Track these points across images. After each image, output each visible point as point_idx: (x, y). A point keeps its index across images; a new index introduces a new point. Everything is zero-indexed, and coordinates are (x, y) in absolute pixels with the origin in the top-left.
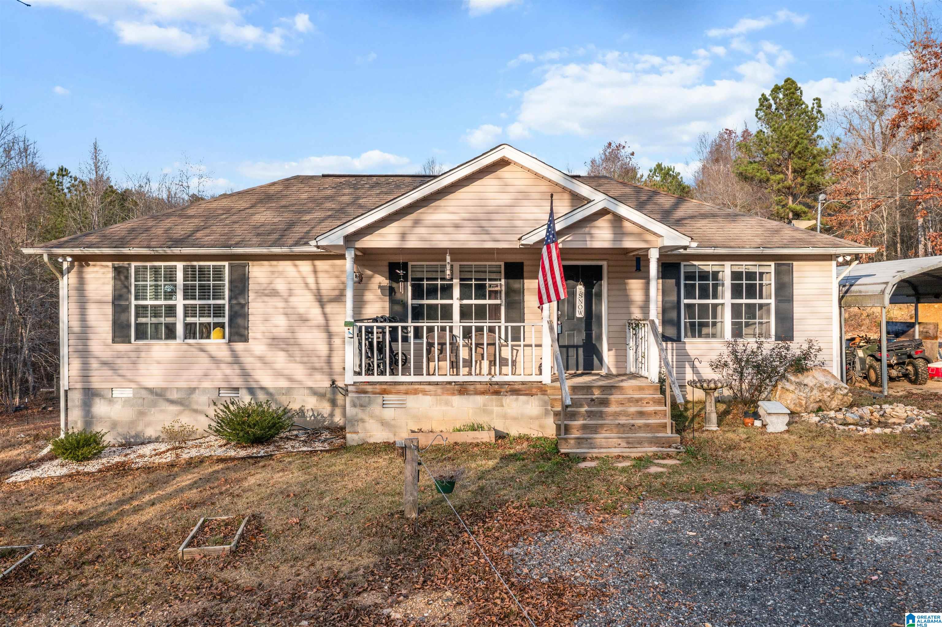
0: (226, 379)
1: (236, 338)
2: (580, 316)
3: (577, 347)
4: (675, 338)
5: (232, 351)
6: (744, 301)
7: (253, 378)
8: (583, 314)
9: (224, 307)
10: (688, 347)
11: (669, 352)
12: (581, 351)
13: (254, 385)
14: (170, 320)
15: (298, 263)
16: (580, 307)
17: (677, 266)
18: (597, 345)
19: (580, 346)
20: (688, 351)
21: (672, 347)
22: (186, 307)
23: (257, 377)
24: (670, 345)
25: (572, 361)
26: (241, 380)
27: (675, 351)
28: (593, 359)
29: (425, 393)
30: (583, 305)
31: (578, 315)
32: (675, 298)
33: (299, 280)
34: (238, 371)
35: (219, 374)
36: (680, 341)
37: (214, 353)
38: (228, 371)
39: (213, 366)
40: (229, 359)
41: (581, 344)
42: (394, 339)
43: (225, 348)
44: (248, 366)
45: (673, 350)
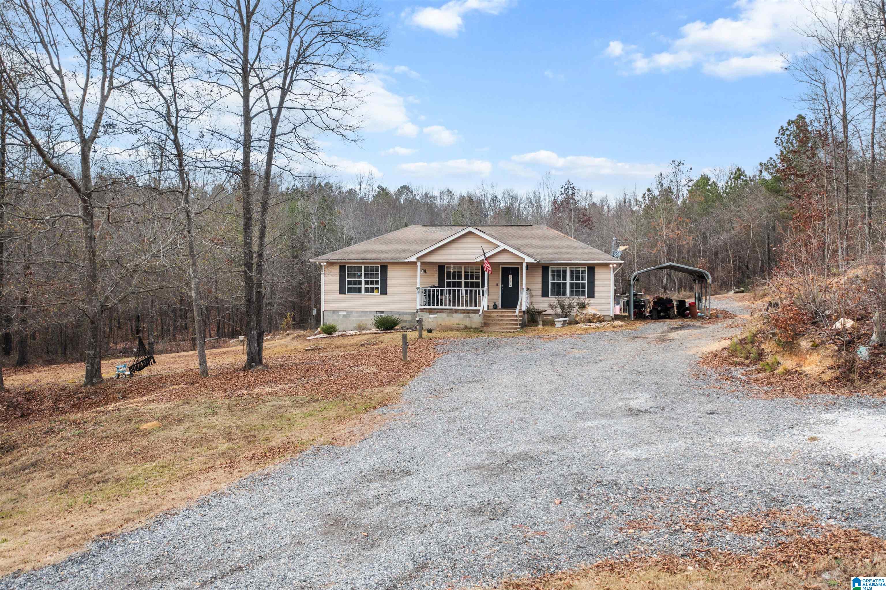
1: (383, 293)
6: (575, 282)
9: (379, 282)
14: (359, 286)
17: (548, 268)
22: (365, 281)
29: (443, 312)
31: (509, 286)
42: (442, 294)
43: (379, 297)
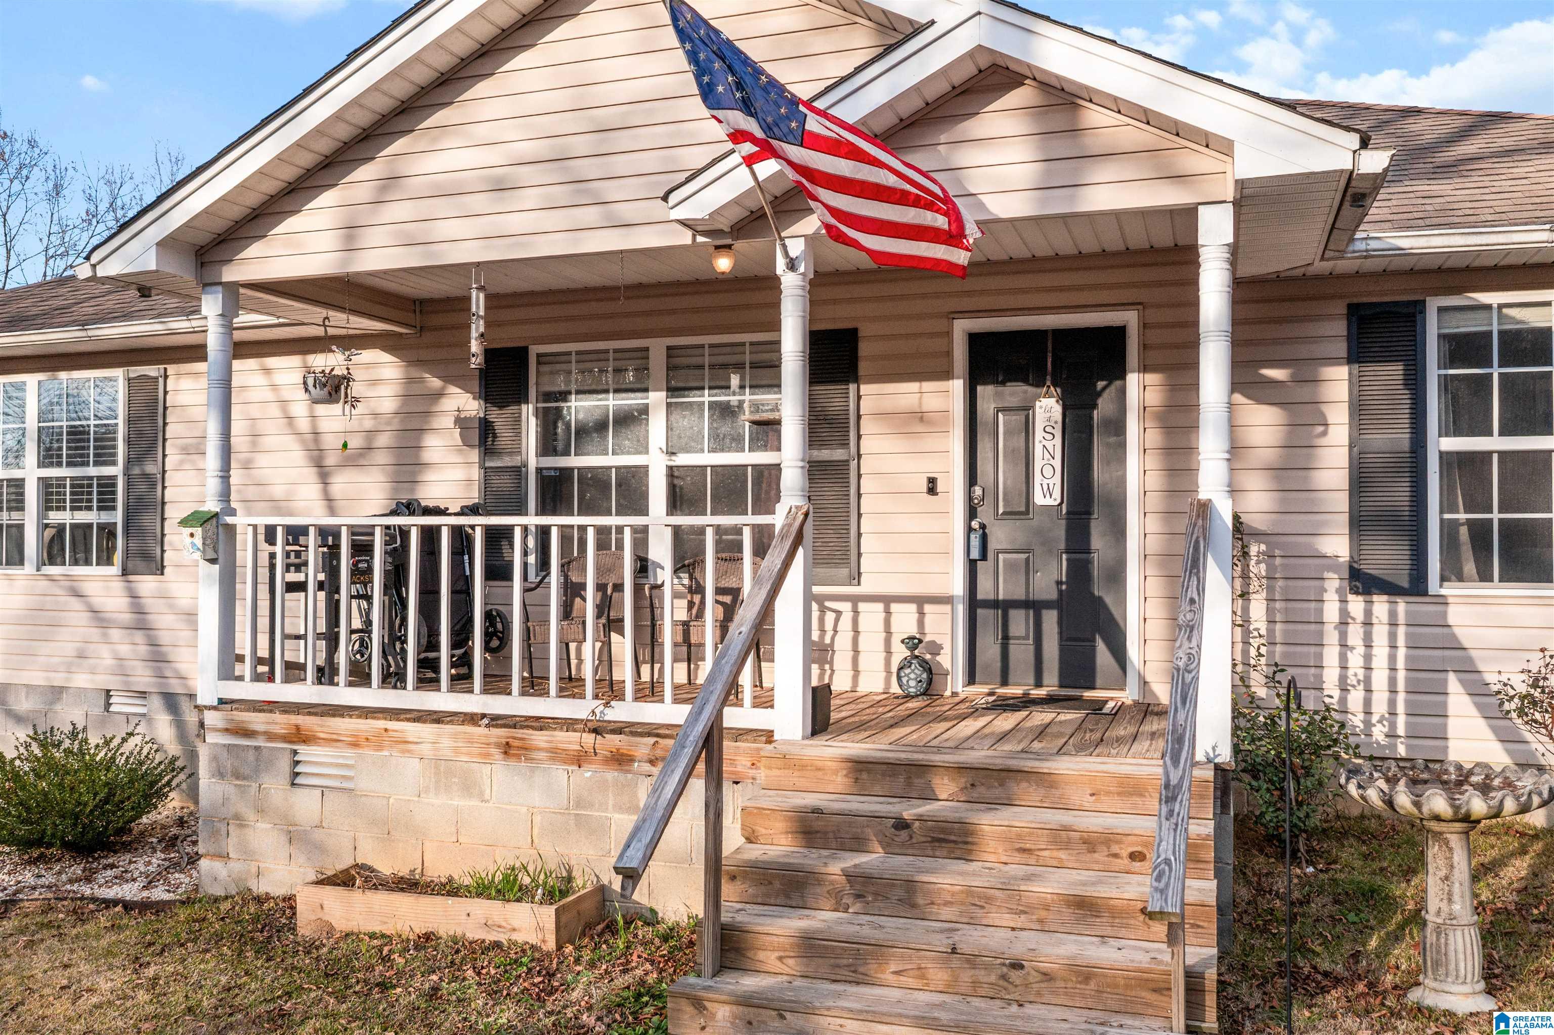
0: (121, 669)
1: (140, 564)
2: (1049, 502)
3: (1034, 606)
4: (1405, 584)
5: (134, 596)
7: (176, 671)
8: (1057, 494)
9: (114, 485)
10: (1456, 615)
11: (1380, 634)
12: (1050, 618)
13: (176, 687)
14: (13, 517)
15: (273, 362)
16: (1048, 472)
17: (1410, 314)
18: (1109, 600)
19: (1048, 605)
20: (1457, 631)
21: (1393, 614)
22: (42, 484)
23: (183, 667)
24: (1381, 605)
25: (1022, 653)
26: (148, 672)
27: (1401, 631)
28: (1094, 648)
30: (1057, 463)
31: (1039, 499)
32: (1402, 437)
33: (275, 411)
34: (143, 649)
35: (105, 656)
36: (1425, 593)
37: (98, 602)
38: (124, 649)
39: (94, 633)
40: (127, 617)
41: (1053, 595)
43: (118, 585)
44: (164, 638)
45: (1393, 624)
